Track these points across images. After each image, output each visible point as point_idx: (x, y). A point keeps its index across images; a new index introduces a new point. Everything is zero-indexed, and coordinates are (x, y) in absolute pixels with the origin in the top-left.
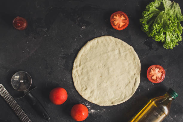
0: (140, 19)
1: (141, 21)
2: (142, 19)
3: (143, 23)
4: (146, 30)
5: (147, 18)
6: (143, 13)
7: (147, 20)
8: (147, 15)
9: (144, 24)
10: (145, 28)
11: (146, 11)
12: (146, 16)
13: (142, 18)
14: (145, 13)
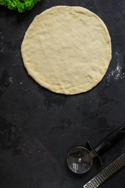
0: (18, 12)
1: (22, 11)
2: (19, 9)
3: (23, 8)
4: (32, 4)
5: (17, 2)
6: (11, 9)
7: (19, 3)
8: (13, 4)
9: (25, 6)
10: (28, 4)
11: (8, 5)
12: (15, 4)
13: (17, 9)
14: (11, 5)
